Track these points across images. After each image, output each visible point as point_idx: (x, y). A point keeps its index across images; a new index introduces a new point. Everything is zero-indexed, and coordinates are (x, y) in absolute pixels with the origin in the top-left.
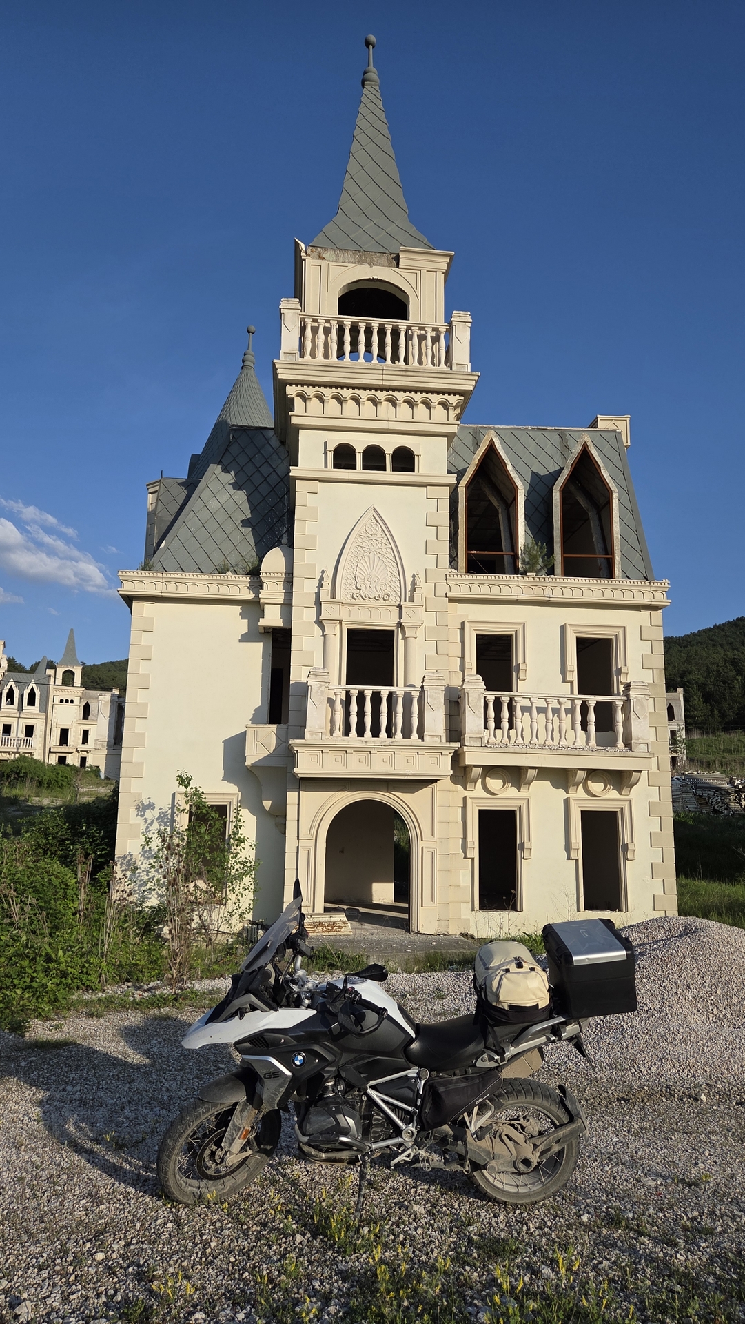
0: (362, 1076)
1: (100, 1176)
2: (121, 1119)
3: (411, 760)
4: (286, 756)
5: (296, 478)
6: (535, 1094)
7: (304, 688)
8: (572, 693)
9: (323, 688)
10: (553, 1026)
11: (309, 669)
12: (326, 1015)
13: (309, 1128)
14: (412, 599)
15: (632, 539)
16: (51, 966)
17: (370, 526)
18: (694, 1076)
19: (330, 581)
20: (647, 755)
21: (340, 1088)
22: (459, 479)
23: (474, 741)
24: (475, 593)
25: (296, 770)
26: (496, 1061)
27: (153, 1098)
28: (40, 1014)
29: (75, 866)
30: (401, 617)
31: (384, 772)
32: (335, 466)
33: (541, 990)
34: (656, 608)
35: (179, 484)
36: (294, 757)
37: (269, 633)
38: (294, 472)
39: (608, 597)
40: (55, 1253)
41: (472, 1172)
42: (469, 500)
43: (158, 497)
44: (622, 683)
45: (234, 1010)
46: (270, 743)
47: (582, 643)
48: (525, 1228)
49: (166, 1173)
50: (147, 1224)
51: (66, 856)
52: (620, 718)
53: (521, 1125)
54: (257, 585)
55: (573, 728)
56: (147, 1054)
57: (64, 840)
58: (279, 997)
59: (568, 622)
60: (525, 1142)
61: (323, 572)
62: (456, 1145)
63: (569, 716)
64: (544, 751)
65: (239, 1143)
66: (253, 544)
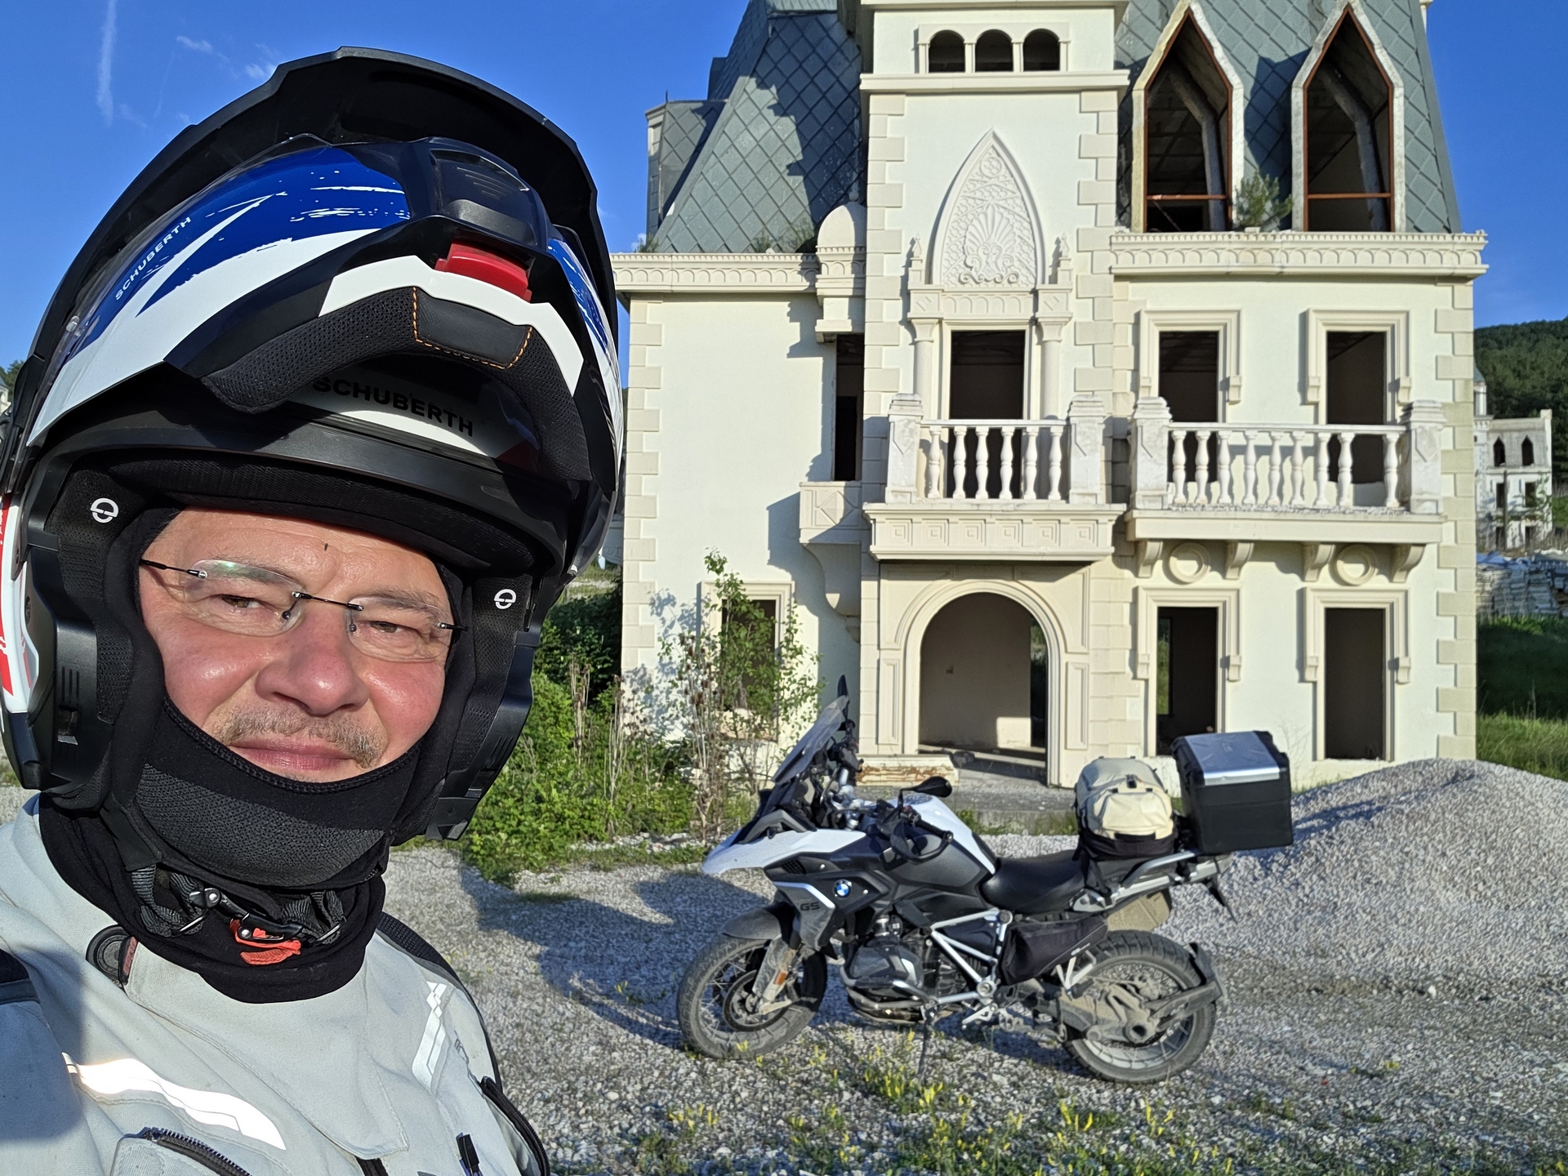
0: (925, 914)
1: (612, 1027)
2: (637, 977)
3: (1048, 532)
4: (859, 527)
5: (869, 93)
6: (1156, 949)
7: (883, 426)
8: (1316, 421)
9: (912, 425)
10: (1179, 862)
11: (892, 396)
12: (877, 838)
13: (856, 970)
14: (1054, 279)
15: (1428, 163)
16: (543, 806)
17: (987, 164)
18: (1428, 966)
19: (924, 256)
20: (1436, 519)
21: (897, 926)
22: (1133, 78)
23: (1150, 501)
24: (1159, 264)
25: (873, 548)
26: (1100, 904)
27: (675, 959)
28: (531, 864)
29: (568, 683)
30: (1036, 309)
31: (1006, 550)
32: (933, 68)
33: (1159, 815)
34: (1463, 279)
35: (694, 111)
36: (870, 529)
37: (831, 342)
38: (867, 82)
39: (1381, 264)
40: (562, 1090)
41: (1070, 1039)
42: (1150, 112)
43: (662, 134)
44: (1400, 404)
45: (762, 829)
46: (835, 510)
47: (1338, 342)
48: (1133, 1104)
49: (687, 1017)
50: (667, 1073)
51: (556, 672)
52: (1392, 460)
53: (1135, 986)
54: (812, 268)
55: (1316, 478)
56: (668, 913)
57: (551, 650)
58: (818, 816)
59: (1313, 306)
60: (1140, 1006)
61: (913, 242)
62: (1048, 1005)
63: (1311, 459)
64: (1265, 515)
65: (773, 989)
66: (806, 203)
